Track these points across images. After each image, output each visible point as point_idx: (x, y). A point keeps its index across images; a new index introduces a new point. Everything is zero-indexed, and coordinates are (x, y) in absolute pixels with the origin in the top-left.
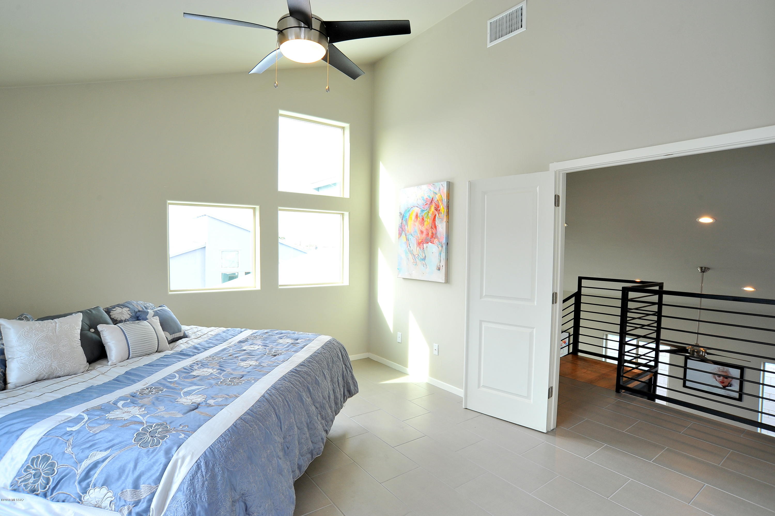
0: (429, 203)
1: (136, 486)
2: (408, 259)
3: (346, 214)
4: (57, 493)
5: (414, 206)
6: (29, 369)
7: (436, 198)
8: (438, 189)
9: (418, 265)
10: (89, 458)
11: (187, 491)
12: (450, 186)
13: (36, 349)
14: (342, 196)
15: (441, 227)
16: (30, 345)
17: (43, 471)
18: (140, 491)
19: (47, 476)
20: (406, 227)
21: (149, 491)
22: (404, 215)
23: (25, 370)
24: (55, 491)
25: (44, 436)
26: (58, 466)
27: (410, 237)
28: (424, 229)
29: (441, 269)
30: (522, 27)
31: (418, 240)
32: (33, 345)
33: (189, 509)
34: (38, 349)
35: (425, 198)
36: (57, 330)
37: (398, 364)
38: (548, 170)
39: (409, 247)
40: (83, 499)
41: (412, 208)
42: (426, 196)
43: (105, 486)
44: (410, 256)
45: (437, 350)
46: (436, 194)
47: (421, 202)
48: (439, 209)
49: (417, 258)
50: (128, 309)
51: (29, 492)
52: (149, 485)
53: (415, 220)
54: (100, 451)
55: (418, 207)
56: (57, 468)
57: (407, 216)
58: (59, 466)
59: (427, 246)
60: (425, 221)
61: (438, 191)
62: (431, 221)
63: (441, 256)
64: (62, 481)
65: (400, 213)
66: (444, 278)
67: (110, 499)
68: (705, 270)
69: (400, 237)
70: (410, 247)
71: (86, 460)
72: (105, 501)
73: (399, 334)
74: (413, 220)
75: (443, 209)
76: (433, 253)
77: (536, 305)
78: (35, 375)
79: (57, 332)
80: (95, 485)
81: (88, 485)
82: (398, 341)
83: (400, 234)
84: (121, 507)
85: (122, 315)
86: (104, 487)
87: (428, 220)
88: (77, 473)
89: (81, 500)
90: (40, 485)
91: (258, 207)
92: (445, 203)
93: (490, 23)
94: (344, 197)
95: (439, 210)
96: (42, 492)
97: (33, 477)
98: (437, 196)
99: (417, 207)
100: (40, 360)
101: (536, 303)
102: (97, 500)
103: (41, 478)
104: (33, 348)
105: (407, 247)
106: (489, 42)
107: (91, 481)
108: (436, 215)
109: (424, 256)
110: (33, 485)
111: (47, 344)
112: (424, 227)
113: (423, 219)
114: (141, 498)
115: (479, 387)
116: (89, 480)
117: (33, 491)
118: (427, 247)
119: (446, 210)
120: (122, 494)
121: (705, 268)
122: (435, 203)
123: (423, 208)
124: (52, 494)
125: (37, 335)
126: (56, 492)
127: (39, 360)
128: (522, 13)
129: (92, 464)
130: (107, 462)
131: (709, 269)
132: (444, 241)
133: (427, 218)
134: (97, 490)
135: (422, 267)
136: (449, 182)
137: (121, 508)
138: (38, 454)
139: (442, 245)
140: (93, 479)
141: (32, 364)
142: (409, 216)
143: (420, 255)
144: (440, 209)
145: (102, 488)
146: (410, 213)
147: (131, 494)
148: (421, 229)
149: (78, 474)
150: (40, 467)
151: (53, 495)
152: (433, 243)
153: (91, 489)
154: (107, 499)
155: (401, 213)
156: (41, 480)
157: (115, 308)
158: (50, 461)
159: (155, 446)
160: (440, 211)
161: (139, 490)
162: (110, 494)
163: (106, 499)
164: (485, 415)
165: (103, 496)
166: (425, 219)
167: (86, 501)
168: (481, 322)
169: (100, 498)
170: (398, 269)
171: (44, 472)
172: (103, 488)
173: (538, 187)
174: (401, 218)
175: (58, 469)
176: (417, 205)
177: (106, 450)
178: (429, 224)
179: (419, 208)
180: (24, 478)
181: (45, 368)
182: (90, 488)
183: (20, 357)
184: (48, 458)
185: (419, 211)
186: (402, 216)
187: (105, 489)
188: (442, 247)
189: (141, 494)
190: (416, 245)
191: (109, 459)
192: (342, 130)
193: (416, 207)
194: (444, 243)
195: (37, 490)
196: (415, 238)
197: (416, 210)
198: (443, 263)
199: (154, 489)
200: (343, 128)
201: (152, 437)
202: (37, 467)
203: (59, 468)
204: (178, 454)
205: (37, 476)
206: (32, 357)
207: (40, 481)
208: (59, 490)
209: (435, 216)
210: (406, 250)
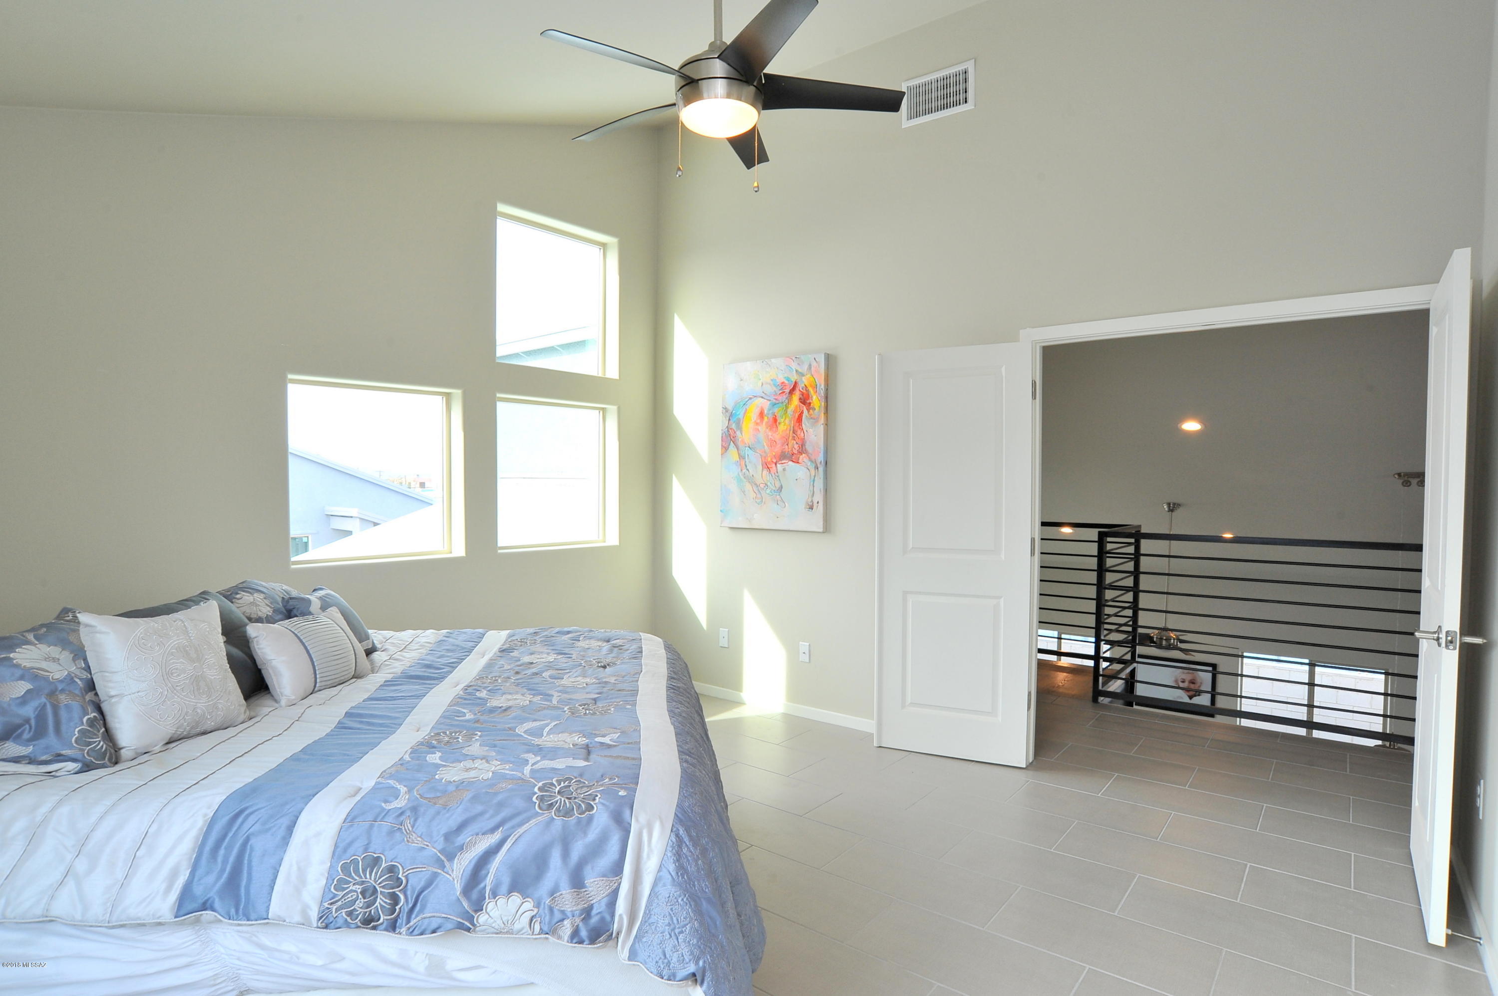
0: (787, 391)
1: (577, 882)
2: (744, 492)
3: (612, 409)
4: (418, 918)
5: (755, 397)
6: (159, 717)
7: (803, 382)
8: (806, 367)
9: (764, 503)
10: (464, 850)
11: (678, 878)
12: (830, 361)
13: (166, 674)
14: (600, 375)
15: (814, 434)
16: (154, 666)
17: (378, 883)
18: (586, 891)
19: (391, 891)
20: (738, 433)
21: (607, 888)
22: (734, 412)
23: (151, 718)
24: (413, 916)
25: (343, 823)
26: (405, 870)
27: (748, 452)
28: (777, 437)
29: (815, 507)
30: (966, 102)
31: (765, 457)
32: (160, 664)
33: (693, 906)
34: (170, 674)
35: (779, 381)
36: (190, 635)
37: (723, 687)
38: (1016, 339)
39: (745, 470)
40: (477, 922)
41: (750, 399)
42: (781, 378)
43: (514, 892)
44: (748, 487)
45: (807, 652)
46: (803, 375)
47: (769, 389)
48: (808, 402)
49: (763, 489)
50: (262, 596)
51: (359, 924)
52: (604, 879)
53: (759, 421)
54: (483, 834)
55: (764, 398)
56: (404, 875)
57: (739, 414)
58: (407, 871)
59: (785, 468)
60: (779, 423)
61: (806, 368)
62: (792, 422)
63: (815, 485)
64: (422, 896)
65: (723, 408)
66: (822, 523)
67: (529, 915)
68: (1174, 507)
69: (726, 452)
70: (748, 470)
71: (460, 853)
72: (519, 919)
73: (723, 631)
74: (753, 421)
75: (817, 401)
76: (796, 480)
77: (1003, 558)
78: (170, 728)
79: (192, 638)
80: (494, 894)
81: (482, 898)
82: (720, 645)
83: (725, 448)
84: (556, 923)
85: (257, 607)
86: (513, 895)
87: (787, 421)
88: (451, 878)
89: (474, 925)
90: (381, 908)
91: (457, 393)
92: (822, 392)
93: (908, 87)
94: (606, 377)
95: (810, 403)
96: (387, 920)
97: (360, 896)
98: (804, 379)
99: (762, 397)
100: (176, 697)
101: (1003, 557)
102: (505, 919)
103: (379, 896)
104: (161, 671)
105: (741, 470)
106: (906, 119)
107: (485, 887)
108: (802, 412)
109: (778, 485)
110: (366, 910)
111: (184, 663)
112: (777, 433)
113: (775, 420)
114: (592, 902)
115: (903, 706)
116: (482, 885)
117: (369, 922)
118: (784, 470)
119: (823, 403)
120: (553, 901)
121: (1174, 504)
122: (800, 390)
123: (774, 400)
124: (408, 921)
125: (163, 646)
126: (417, 916)
127: (173, 696)
128: (966, 79)
129: (477, 856)
130: (505, 851)
131: (1179, 505)
132: (821, 458)
133: (784, 417)
134: (501, 901)
135: (776, 505)
136: (828, 354)
137: (557, 925)
138: (351, 857)
139: (817, 465)
140: (489, 882)
141: (162, 705)
142: (745, 413)
143: (769, 484)
144: (811, 401)
145: (511, 896)
146: (746, 409)
147: (573, 899)
148: (770, 437)
149: (454, 879)
150: (368, 876)
151: (411, 924)
152: (798, 463)
153: (489, 903)
154: (523, 916)
155: (726, 408)
156: (381, 899)
157: (239, 594)
158: (384, 865)
159: (587, 813)
160: (812, 405)
161: (584, 890)
162: (529, 905)
163: (521, 916)
164: (915, 754)
165: (514, 911)
166: (780, 420)
167: (483, 925)
168: (905, 593)
169: (510, 916)
170: (721, 511)
171: (380, 885)
172: (513, 897)
173: (1004, 367)
174: (728, 418)
175: (406, 877)
176: (763, 395)
177: (493, 830)
178: (788, 430)
179: (765, 400)
180: (342, 902)
181: (187, 713)
182: (487, 900)
183: (138, 692)
184: (376, 861)
185: (766, 405)
186: (728, 415)
187: (516, 897)
188: (817, 468)
189: (590, 895)
190: (760, 467)
191: (507, 845)
192: (602, 250)
193: (761, 399)
194: (821, 463)
195: (378, 917)
196: (759, 455)
197: (759, 402)
198: (819, 497)
199: (615, 883)
200: (604, 246)
201: (569, 799)
202: (361, 877)
203: (407, 873)
204: (637, 820)
205: (369, 893)
206: (161, 691)
207: (378, 900)
208: (421, 911)
209: (800, 414)
210: (739, 475)
